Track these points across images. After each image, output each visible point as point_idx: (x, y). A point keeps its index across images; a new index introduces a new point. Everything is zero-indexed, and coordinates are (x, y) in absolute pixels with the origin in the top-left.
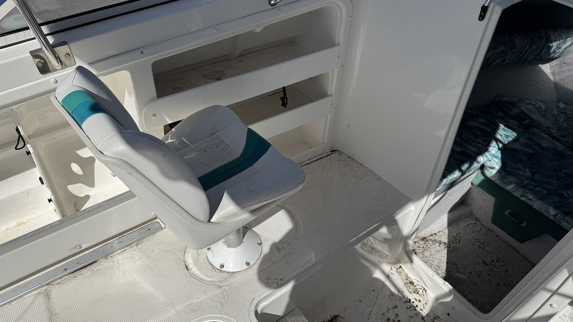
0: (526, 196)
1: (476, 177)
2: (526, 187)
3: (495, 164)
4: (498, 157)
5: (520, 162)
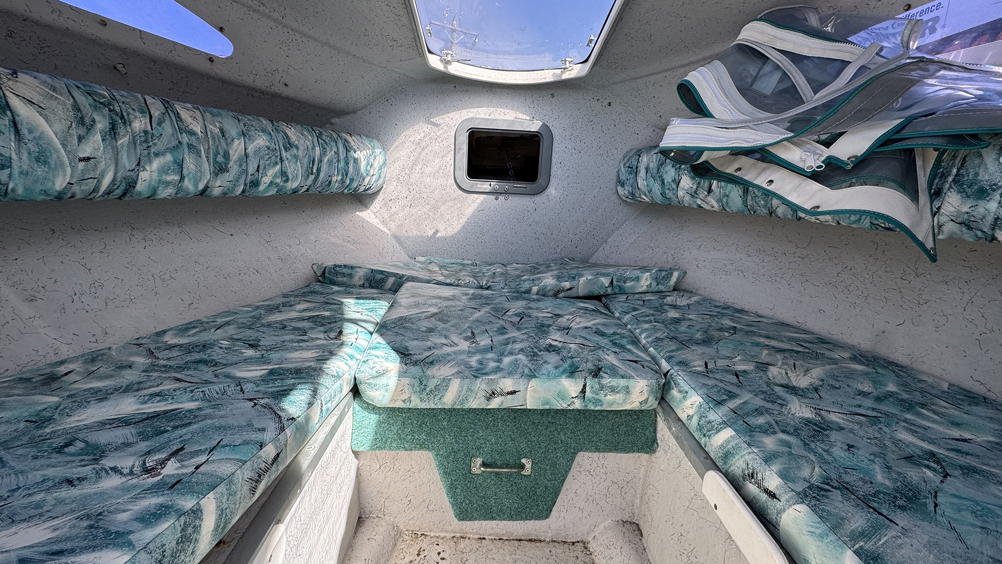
0: (499, 390)
1: (357, 427)
2: (484, 372)
3: (383, 360)
4: (378, 345)
5: (431, 334)
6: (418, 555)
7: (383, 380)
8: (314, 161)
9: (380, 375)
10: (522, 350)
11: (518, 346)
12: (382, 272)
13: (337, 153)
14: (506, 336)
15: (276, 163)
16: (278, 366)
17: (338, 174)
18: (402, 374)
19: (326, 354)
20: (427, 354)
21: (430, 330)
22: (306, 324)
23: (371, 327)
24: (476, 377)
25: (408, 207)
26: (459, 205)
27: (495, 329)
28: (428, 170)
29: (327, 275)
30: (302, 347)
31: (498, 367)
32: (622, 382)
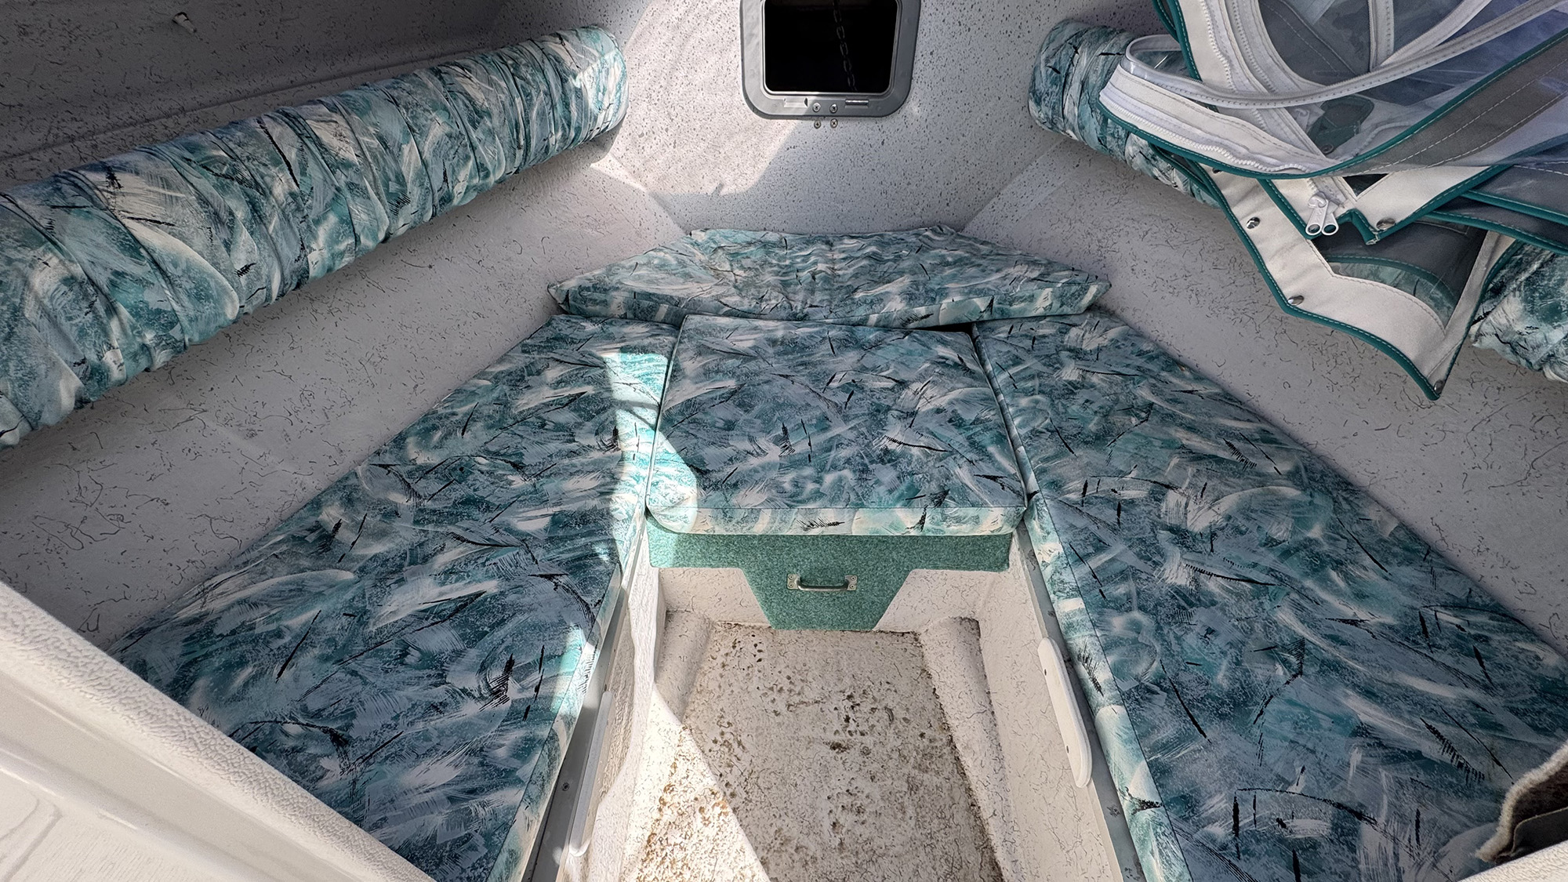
0: (818, 521)
1: (654, 547)
2: (800, 498)
3: (676, 483)
4: (666, 456)
5: (731, 433)
6: (734, 647)
7: (680, 512)
8: (517, 124)
9: (675, 505)
10: (848, 461)
11: (844, 453)
12: (649, 296)
13: (548, 94)
14: (829, 434)
15: (467, 158)
16: (557, 509)
17: (556, 131)
18: (702, 503)
19: (608, 480)
20: (729, 470)
21: (730, 426)
22: (566, 417)
23: (650, 416)
24: (791, 507)
25: (671, 147)
26: (754, 140)
27: (814, 421)
28: (699, 78)
29: (571, 302)
30: (574, 466)
31: (818, 491)
32: (972, 512)
